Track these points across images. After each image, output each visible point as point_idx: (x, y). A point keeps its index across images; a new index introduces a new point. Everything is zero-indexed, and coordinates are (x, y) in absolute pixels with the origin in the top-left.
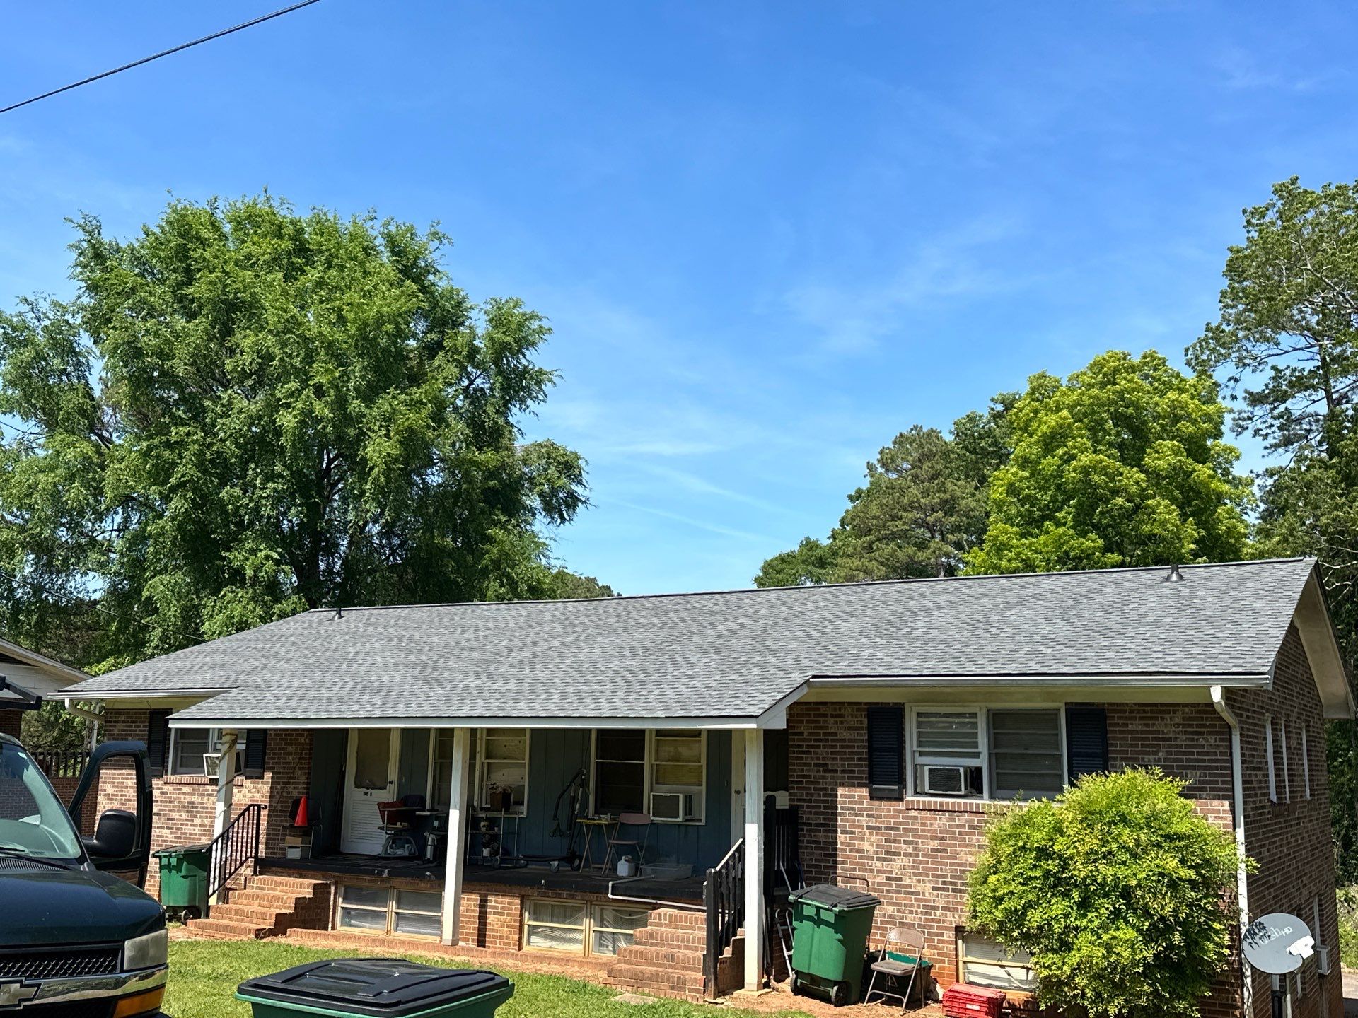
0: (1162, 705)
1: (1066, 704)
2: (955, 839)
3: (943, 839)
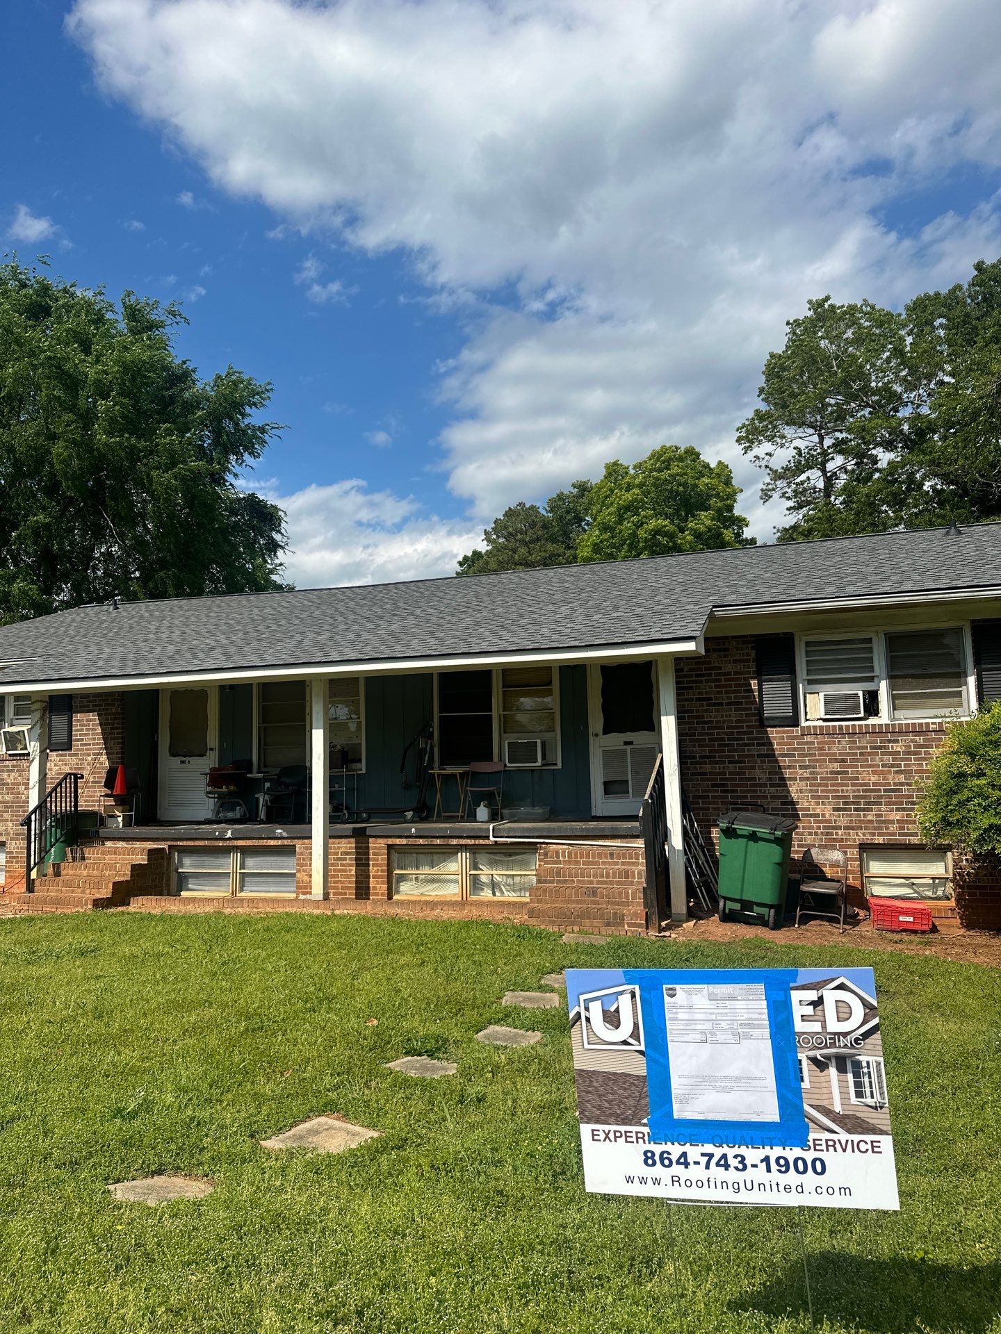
1: (973, 621)
3: (843, 761)
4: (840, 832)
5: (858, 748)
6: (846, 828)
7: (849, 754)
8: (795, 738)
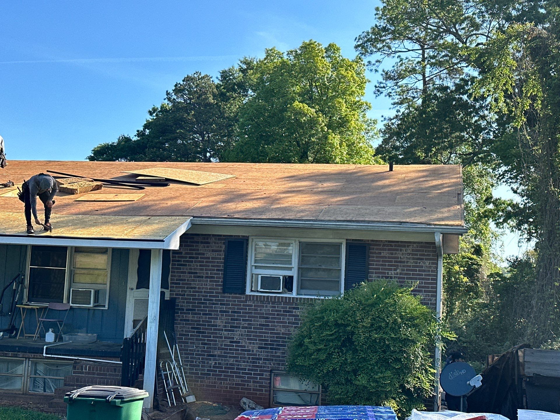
0: (402, 242)
1: (347, 240)
2: (275, 318)
3: (267, 318)
4: (261, 362)
5: (277, 311)
6: (265, 359)
7: (270, 314)
8: (242, 302)
